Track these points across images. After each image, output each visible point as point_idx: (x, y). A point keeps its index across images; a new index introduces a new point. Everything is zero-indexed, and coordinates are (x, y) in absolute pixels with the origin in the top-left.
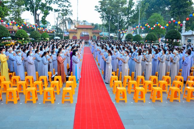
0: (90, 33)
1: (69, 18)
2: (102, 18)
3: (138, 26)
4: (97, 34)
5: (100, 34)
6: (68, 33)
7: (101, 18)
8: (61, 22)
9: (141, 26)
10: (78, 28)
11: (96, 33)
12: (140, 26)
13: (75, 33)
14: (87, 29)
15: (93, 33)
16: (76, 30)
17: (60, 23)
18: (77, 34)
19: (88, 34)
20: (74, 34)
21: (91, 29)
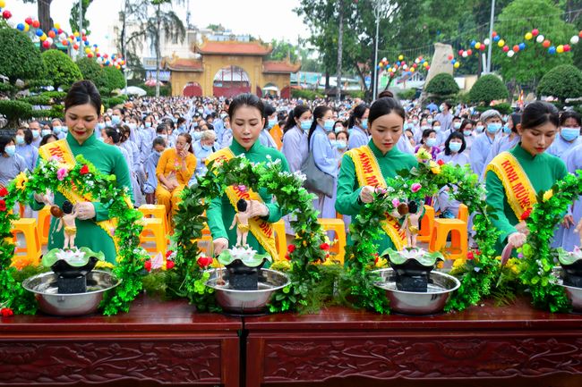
0: (252, 76)
1: (172, 15)
2: (304, 14)
3: (487, 41)
4: (281, 78)
5: (293, 77)
6: (166, 76)
7: (299, 13)
8: (139, 30)
9: (501, 43)
10: (207, 55)
11: (278, 74)
12: (495, 42)
13: (195, 75)
14: (242, 56)
15: (265, 74)
16: (201, 59)
17: (136, 34)
18: (203, 75)
19: (245, 78)
20: (191, 75)
21: (256, 56)
